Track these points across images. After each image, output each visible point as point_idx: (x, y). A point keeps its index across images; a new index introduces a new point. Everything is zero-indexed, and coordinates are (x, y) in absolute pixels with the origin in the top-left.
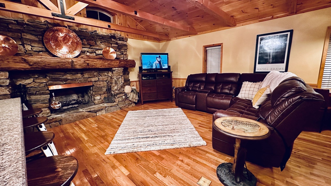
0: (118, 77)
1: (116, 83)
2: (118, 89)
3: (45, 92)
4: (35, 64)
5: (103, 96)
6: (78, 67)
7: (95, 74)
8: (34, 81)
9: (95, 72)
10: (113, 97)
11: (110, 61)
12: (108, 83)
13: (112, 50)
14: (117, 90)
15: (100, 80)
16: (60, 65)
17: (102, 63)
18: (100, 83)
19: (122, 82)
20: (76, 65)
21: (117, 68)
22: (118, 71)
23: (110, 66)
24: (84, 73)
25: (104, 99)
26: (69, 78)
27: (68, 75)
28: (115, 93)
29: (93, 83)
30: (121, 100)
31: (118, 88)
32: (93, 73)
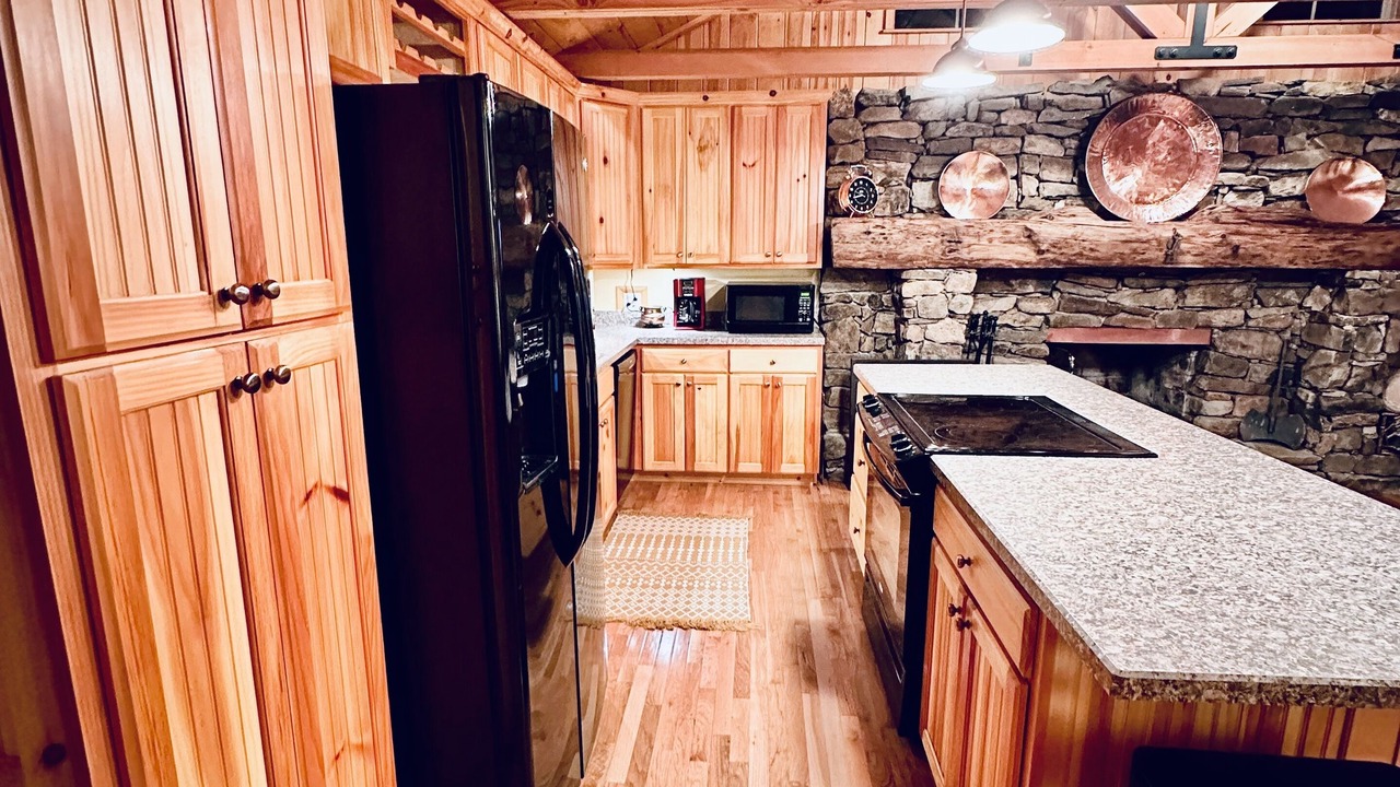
0: (1370, 319)
1: (1347, 352)
2: (1349, 384)
3: (1037, 350)
4: (1053, 250)
5: (1244, 403)
6: (1187, 262)
7: (1238, 292)
8: (1016, 306)
9: (1238, 284)
10: (1306, 420)
11: (1348, 235)
12: (1289, 342)
13: (1368, 174)
14: (1340, 389)
15: (1251, 323)
16: (1127, 251)
17: (1305, 244)
18: (1247, 338)
19: (1388, 350)
20: (1182, 253)
21: (1381, 268)
22: (1376, 286)
23: (1341, 258)
24: (1187, 286)
25: (1246, 418)
26: (1128, 303)
27: (1126, 291)
28: (1325, 403)
29: (1215, 336)
30: (1349, 447)
31: (1349, 377)
32: (1229, 287)
